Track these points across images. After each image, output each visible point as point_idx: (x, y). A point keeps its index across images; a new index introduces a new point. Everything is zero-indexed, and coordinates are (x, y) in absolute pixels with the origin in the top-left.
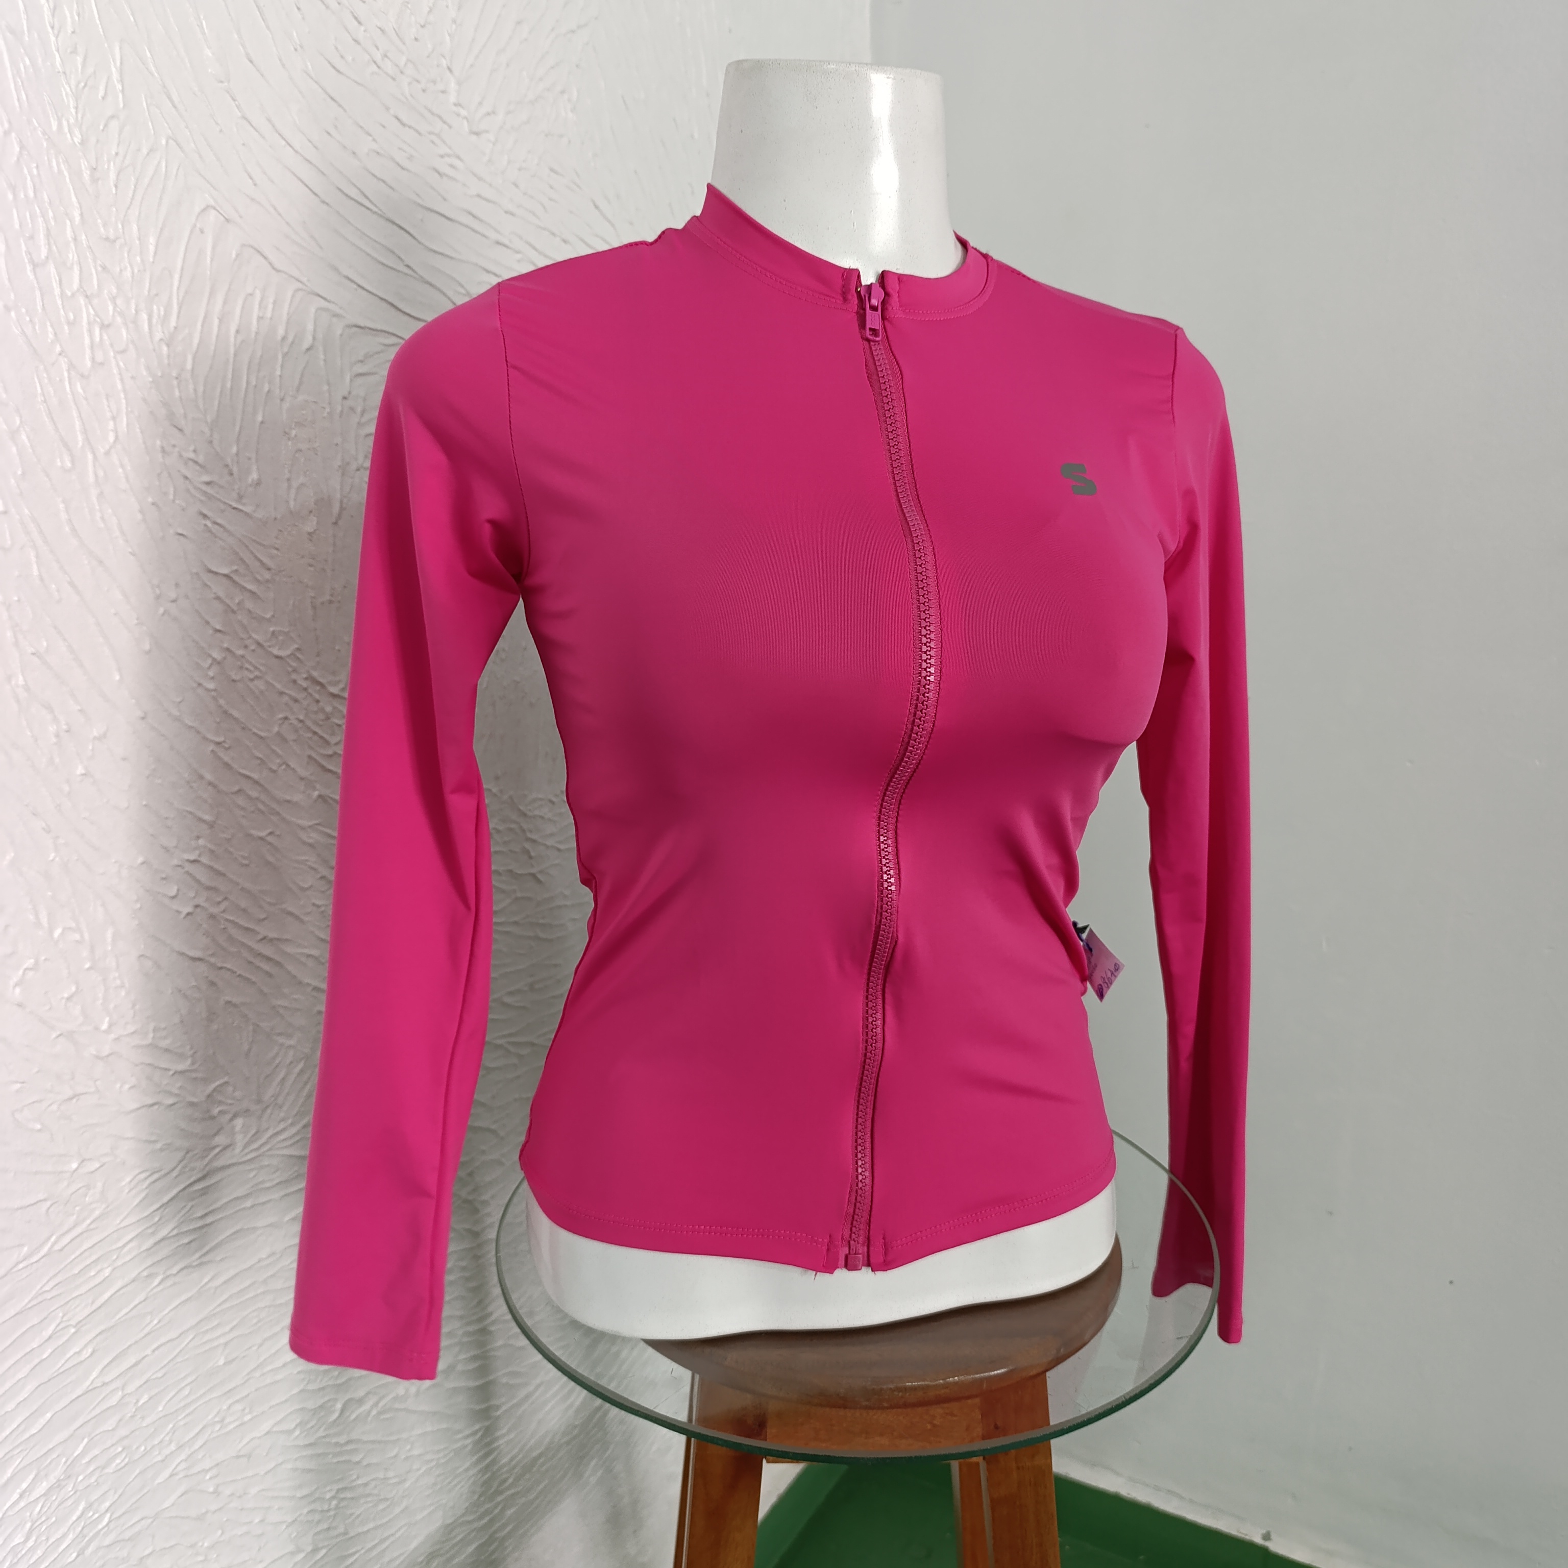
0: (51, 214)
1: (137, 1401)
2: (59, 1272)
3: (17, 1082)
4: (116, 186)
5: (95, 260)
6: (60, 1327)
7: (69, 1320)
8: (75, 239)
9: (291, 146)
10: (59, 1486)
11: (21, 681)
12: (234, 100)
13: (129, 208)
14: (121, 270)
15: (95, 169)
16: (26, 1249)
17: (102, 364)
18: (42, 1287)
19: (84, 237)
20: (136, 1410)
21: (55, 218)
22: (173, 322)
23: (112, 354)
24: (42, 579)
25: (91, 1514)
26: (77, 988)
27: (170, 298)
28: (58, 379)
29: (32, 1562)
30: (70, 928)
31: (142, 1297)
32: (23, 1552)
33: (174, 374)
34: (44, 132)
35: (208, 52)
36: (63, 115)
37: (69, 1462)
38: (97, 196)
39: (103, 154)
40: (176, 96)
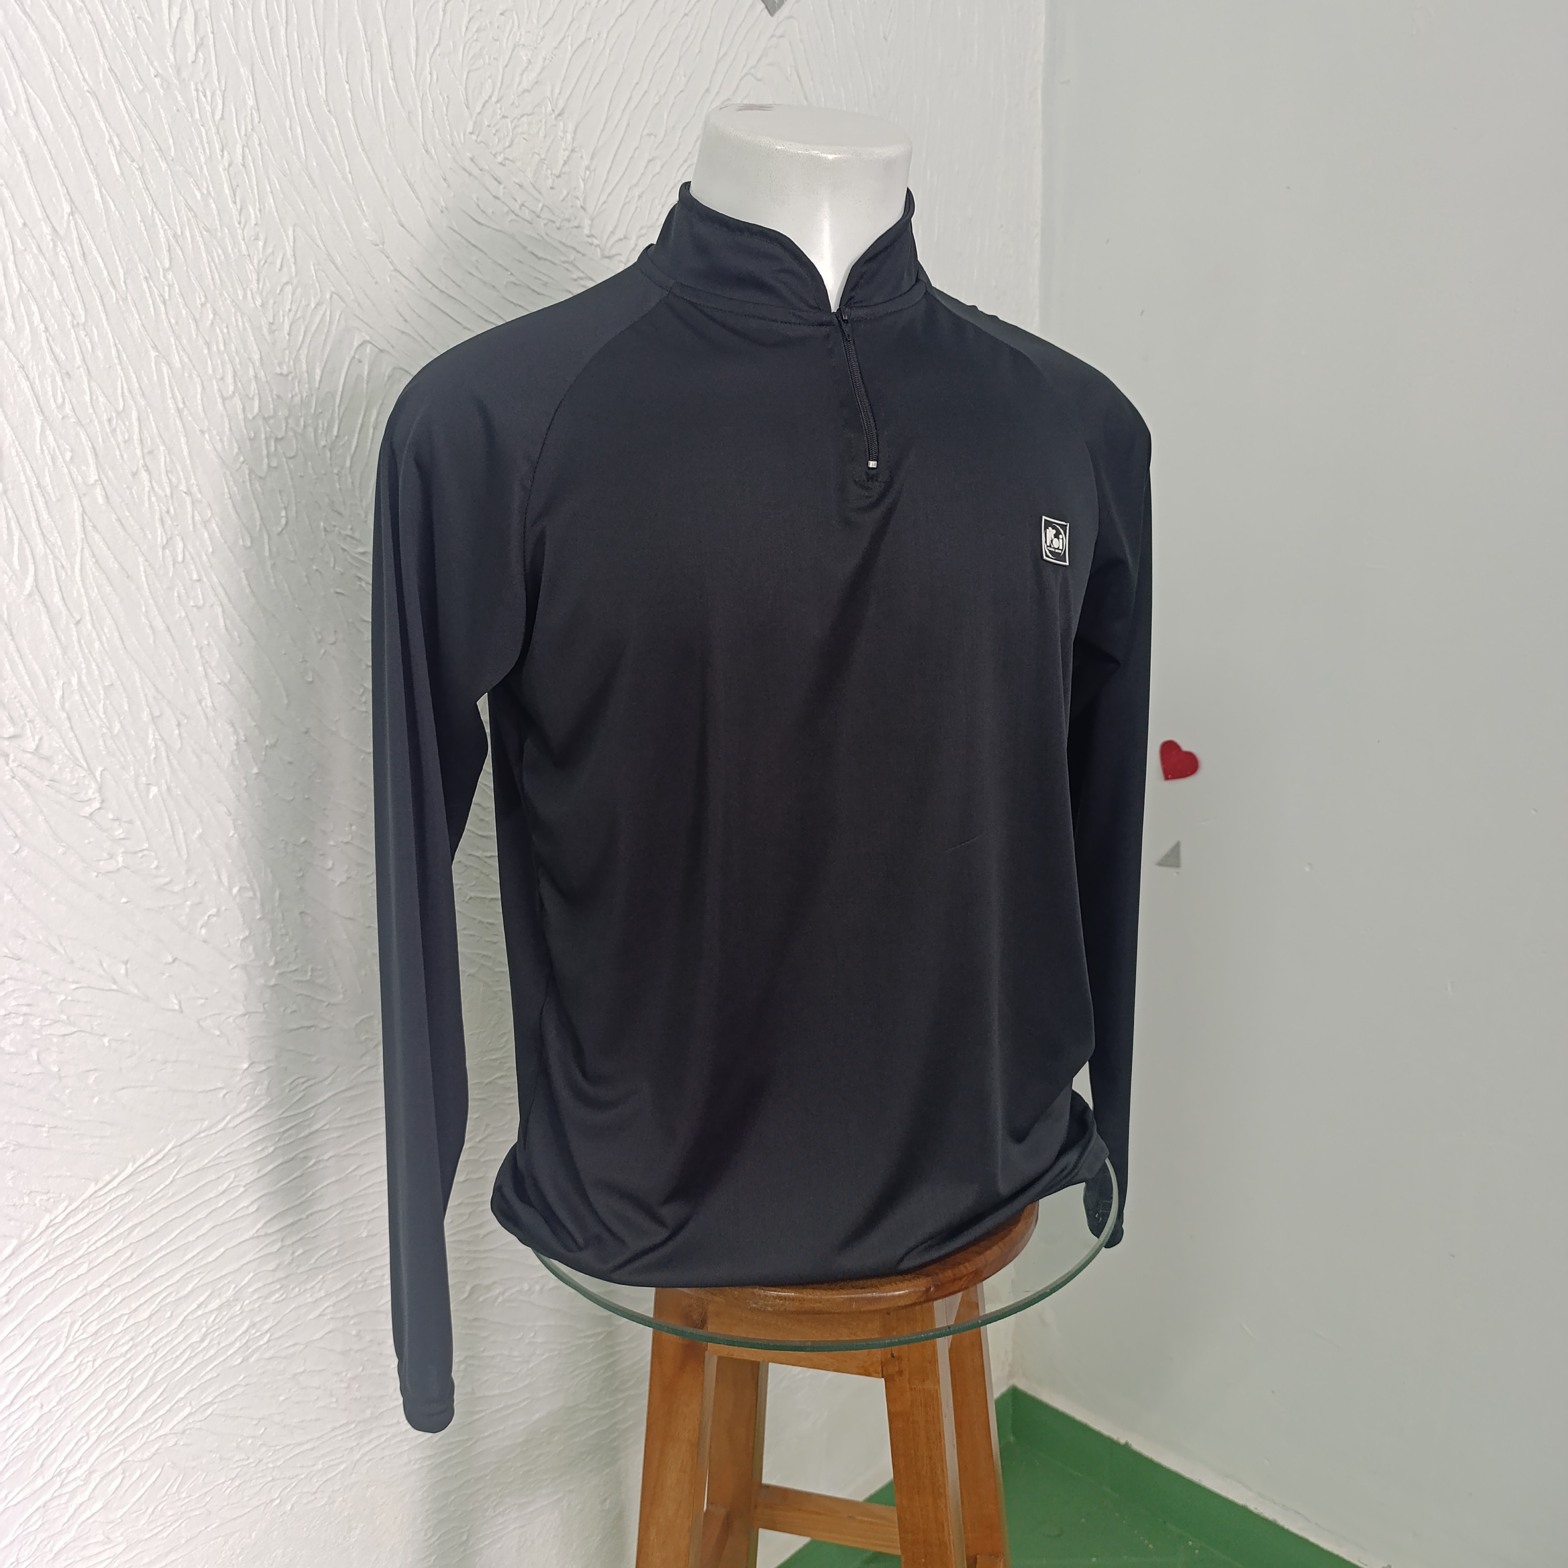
0: (237, 360)
1: (293, 1253)
2: (233, 1143)
3: (201, 998)
4: (289, 334)
5: (271, 391)
6: (232, 1185)
7: (240, 1181)
8: (256, 377)
9: (437, 288)
10: (228, 1305)
11: (209, 704)
12: (388, 258)
13: (299, 350)
14: (292, 397)
15: (272, 324)
16: (206, 1123)
17: (275, 468)
18: (219, 1153)
19: (263, 373)
20: (292, 1259)
21: (240, 363)
22: (335, 433)
23: (284, 460)
24: (227, 629)
25: (253, 1331)
26: (250, 933)
27: (333, 414)
28: (241, 480)
29: (206, 1358)
30: (245, 888)
31: (298, 1173)
32: (200, 1349)
33: (336, 471)
34: (233, 301)
35: (366, 224)
36: (247, 286)
37: (237, 1289)
38: (274, 343)
39: (279, 311)
40: (338, 260)
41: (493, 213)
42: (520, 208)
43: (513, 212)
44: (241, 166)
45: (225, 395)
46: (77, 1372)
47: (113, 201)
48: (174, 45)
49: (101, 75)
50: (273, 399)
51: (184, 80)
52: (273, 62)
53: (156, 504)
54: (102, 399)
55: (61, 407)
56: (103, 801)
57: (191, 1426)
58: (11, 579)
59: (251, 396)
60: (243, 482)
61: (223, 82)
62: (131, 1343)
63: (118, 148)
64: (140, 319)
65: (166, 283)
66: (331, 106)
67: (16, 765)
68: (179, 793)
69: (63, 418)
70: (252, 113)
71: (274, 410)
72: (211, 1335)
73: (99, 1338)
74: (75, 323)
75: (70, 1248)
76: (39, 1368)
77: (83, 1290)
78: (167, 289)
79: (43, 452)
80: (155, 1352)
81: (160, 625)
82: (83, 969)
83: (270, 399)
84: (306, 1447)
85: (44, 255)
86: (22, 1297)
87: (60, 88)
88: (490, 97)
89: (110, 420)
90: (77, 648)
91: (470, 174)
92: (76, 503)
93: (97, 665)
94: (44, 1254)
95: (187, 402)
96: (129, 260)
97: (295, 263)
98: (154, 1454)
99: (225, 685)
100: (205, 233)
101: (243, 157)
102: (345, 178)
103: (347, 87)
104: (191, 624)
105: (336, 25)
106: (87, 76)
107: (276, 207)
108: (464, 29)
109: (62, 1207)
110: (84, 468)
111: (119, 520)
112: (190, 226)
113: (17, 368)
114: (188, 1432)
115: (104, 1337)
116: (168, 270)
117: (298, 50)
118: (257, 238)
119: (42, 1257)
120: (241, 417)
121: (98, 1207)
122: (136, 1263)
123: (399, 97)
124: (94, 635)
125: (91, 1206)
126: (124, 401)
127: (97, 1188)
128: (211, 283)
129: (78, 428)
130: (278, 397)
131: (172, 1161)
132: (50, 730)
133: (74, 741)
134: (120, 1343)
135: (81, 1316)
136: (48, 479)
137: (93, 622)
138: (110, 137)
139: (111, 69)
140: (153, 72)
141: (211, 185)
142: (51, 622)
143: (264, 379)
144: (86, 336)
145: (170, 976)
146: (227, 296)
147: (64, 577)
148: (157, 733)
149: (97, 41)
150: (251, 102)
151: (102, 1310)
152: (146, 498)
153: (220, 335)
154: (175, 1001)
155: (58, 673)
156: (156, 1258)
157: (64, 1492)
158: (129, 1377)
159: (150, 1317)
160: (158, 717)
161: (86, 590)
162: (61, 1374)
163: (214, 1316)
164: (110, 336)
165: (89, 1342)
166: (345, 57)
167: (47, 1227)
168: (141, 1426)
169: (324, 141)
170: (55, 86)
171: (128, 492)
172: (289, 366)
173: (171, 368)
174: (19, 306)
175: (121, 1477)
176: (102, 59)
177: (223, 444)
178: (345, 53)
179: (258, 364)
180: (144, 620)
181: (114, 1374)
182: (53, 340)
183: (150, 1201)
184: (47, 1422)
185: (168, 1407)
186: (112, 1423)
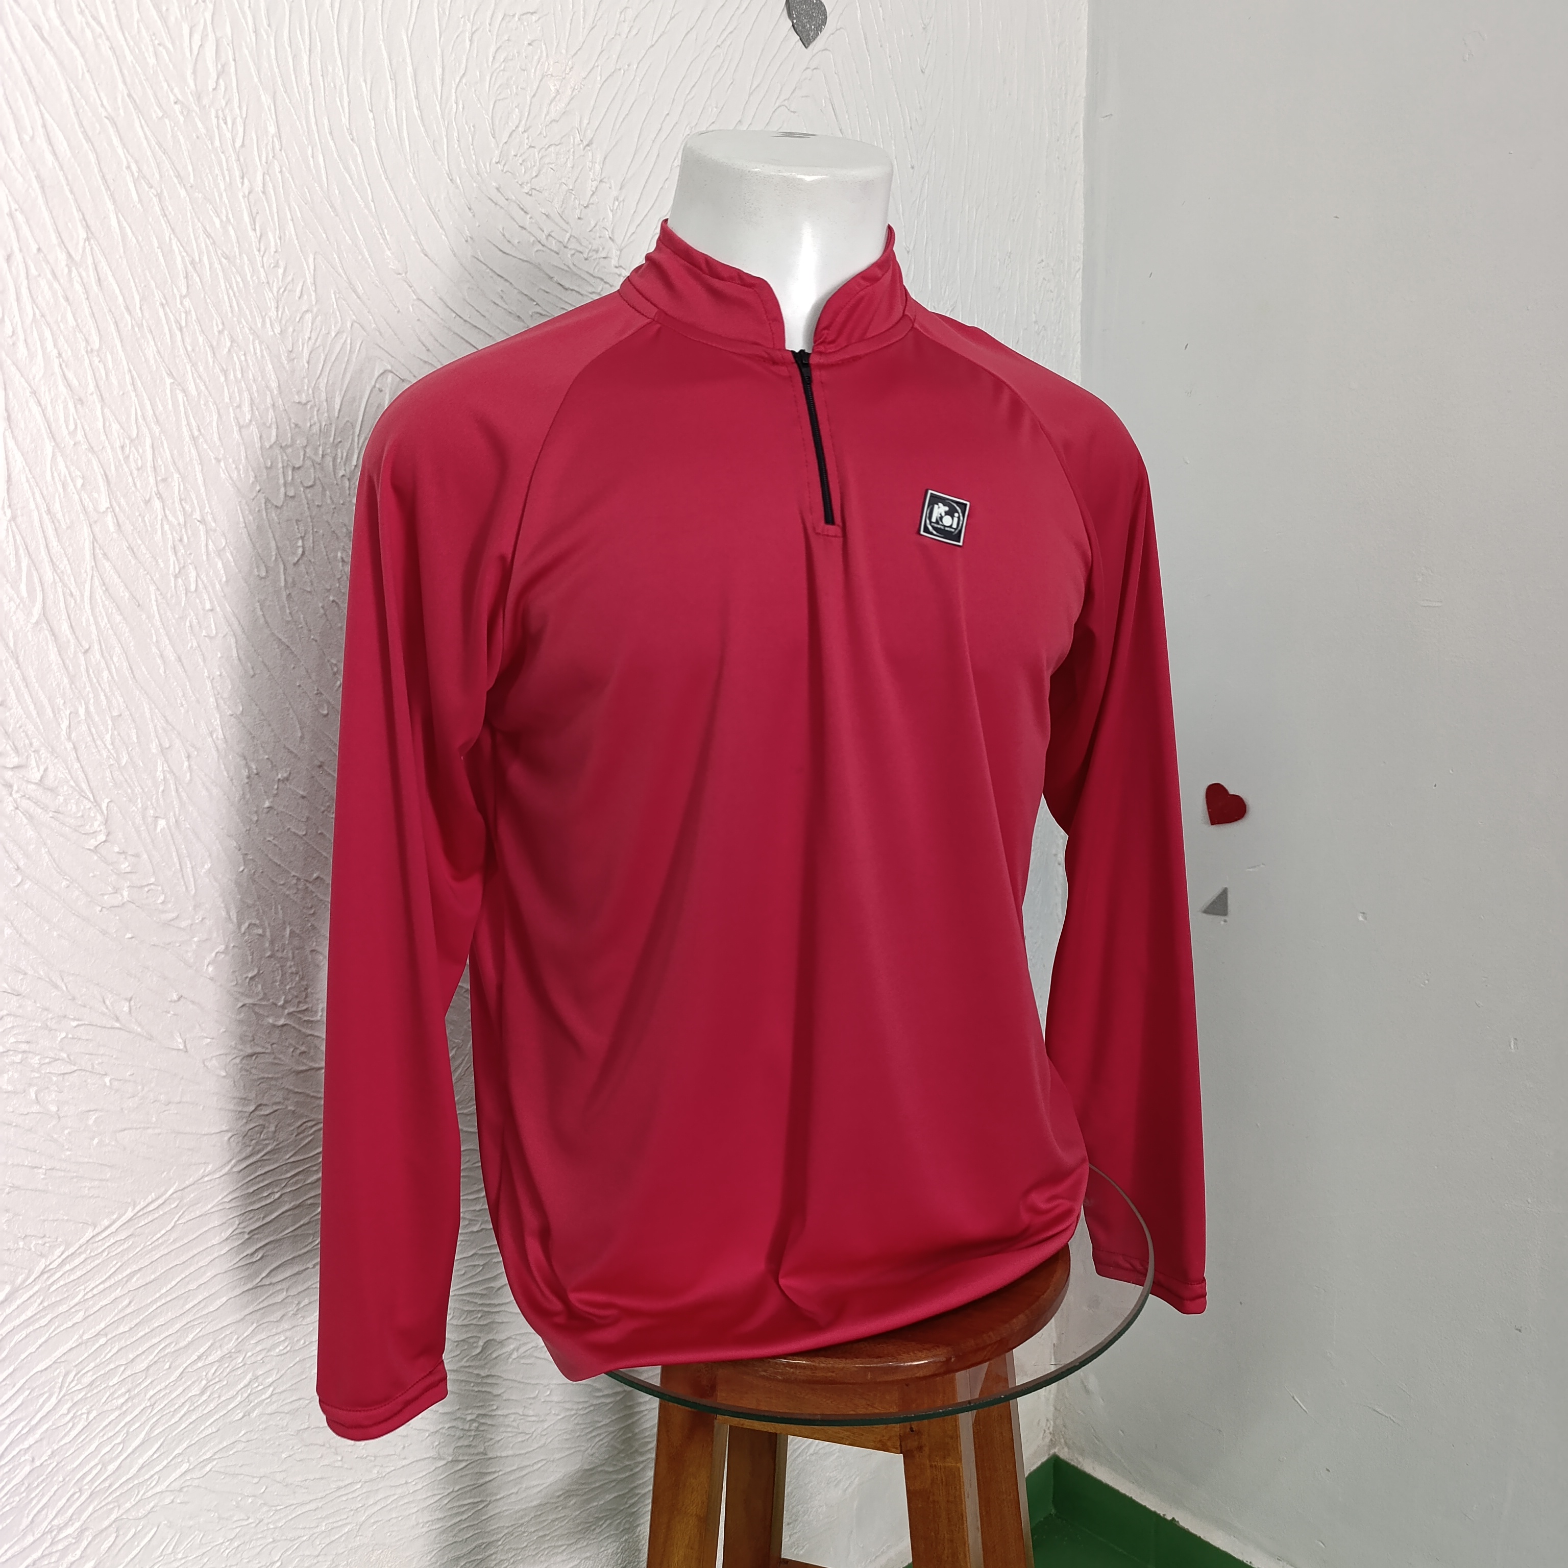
0: (255, 388)
1: (299, 1303)
3: (207, 1038)
4: (308, 363)
5: (290, 419)
7: (244, 1228)
8: (274, 405)
9: (460, 317)
10: (231, 1357)
11: (221, 736)
12: (411, 287)
13: (319, 378)
14: (311, 426)
15: (291, 352)
16: (210, 1166)
17: (293, 497)
18: (223, 1198)
19: (280, 402)
20: (298, 1310)
21: (258, 391)
23: (302, 489)
24: (239, 659)
25: (256, 1385)
26: (259, 971)
28: (257, 510)
29: (205, 1412)
32: (199, 1403)
34: (251, 329)
35: (388, 253)
36: (266, 315)
37: (240, 1340)
38: (293, 372)
39: (298, 340)
40: (360, 289)
41: (519, 243)
42: (547, 239)
43: (539, 242)
44: (261, 194)
45: (242, 423)
46: (70, 1425)
47: (130, 228)
48: (194, 72)
49: (119, 100)
50: (290, 428)
51: (205, 106)
52: (296, 90)
53: (169, 532)
54: (115, 426)
55: (73, 434)
56: (108, 834)
57: (188, 1483)
58: (18, 606)
59: (268, 425)
60: (259, 511)
61: (244, 109)
62: (127, 1396)
63: (136, 174)
64: (156, 345)
65: (182, 309)
66: (355, 134)
67: (19, 795)
68: (188, 826)
69: (75, 444)
70: (273, 141)
71: (292, 439)
72: (211, 1388)
73: (93, 1390)
74: (89, 349)
75: (66, 1296)
76: (31, 1420)
77: (77, 1339)
78: (183, 315)
79: (53, 478)
80: (153, 1405)
81: (172, 657)
82: (85, 1006)
83: (288, 428)
84: (308, 1507)
85: (58, 281)
86: (15, 1345)
87: (77, 114)
88: (517, 127)
89: (122, 447)
90: (85, 678)
91: (496, 204)
92: (86, 530)
93: (105, 695)
94: (39, 1301)
95: (202, 430)
96: (145, 286)
97: (315, 291)
98: (149, 1513)
99: (237, 717)
100: (223, 260)
101: (264, 184)
102: (367, 206)
103: (371, 115)
104: (203, 655)
105: (361, 53)
106: (105, 102)
107: (297, 235)
108: (491, 59)
109: (58, 1252)
110: (96, 495)
111: (130, 548)
112: (208, 252)
113: (28, 394)
114: (185, 1490)
115: (99, 1389)
116: (185, 296)
117: (321, 78)
118: (277, 266)
119: (36, 1305)
120: (258, 445)
121: (96, 1253)
122: (134, 1312)
123: (424, 126)
124: (103, 664)
125: (89, 1252)
126: (138, 428)
127: (95, 1233)
128: (229, 310)
129: (90, 455)
130: (296, 425)
131: (176, 1204)
132: (56, 760)
133: (80, 772)
134: (116, 1396)
135: (76, 1366)
136: (57, 506)
137: (102, 651)
138: (128, 163)
139: (129, 95)
140: (172, 98)
141: (230, 212)
142: (59, 651)
143: (282, 408)
144: (99, 362)
145: (175, 1015)
146: (245, 323)
147: (73, 605)
148: (165, 765)
149: (115, 68)
150: (272, 130)
151: (98, 1360)
152: (158, 526)
153: (238, 363)
154: (180, 1040)
155: (65, 703)
156: (155, 1307)
157: (54, 1550)
158: (125, 1431)
159: (148, 1368)
160: (167, 748)
161: (95, 618)
162: (54, 1427)
163: (213, 1371)
164: (125, 362)
165: (83, 1393)
166: (369, 86)
167: (42, 1273)
168: (136, 1482)
169: (347, 169)
170: (72, 112)
171: (140, 519)
172: (308, 394)
173: (186, 396)
174: (32, 332)
175: (114, 1535)
176: (121, 86)
177: (239, 472)
178: (369, 82)
179: (276, 392)
180: (154, 650)
181: (108, 1428)
182: (66, 366)
183: (150, 1247)
184: (38, 1478)
185: (165, 1463)
186: (106, 1479)
